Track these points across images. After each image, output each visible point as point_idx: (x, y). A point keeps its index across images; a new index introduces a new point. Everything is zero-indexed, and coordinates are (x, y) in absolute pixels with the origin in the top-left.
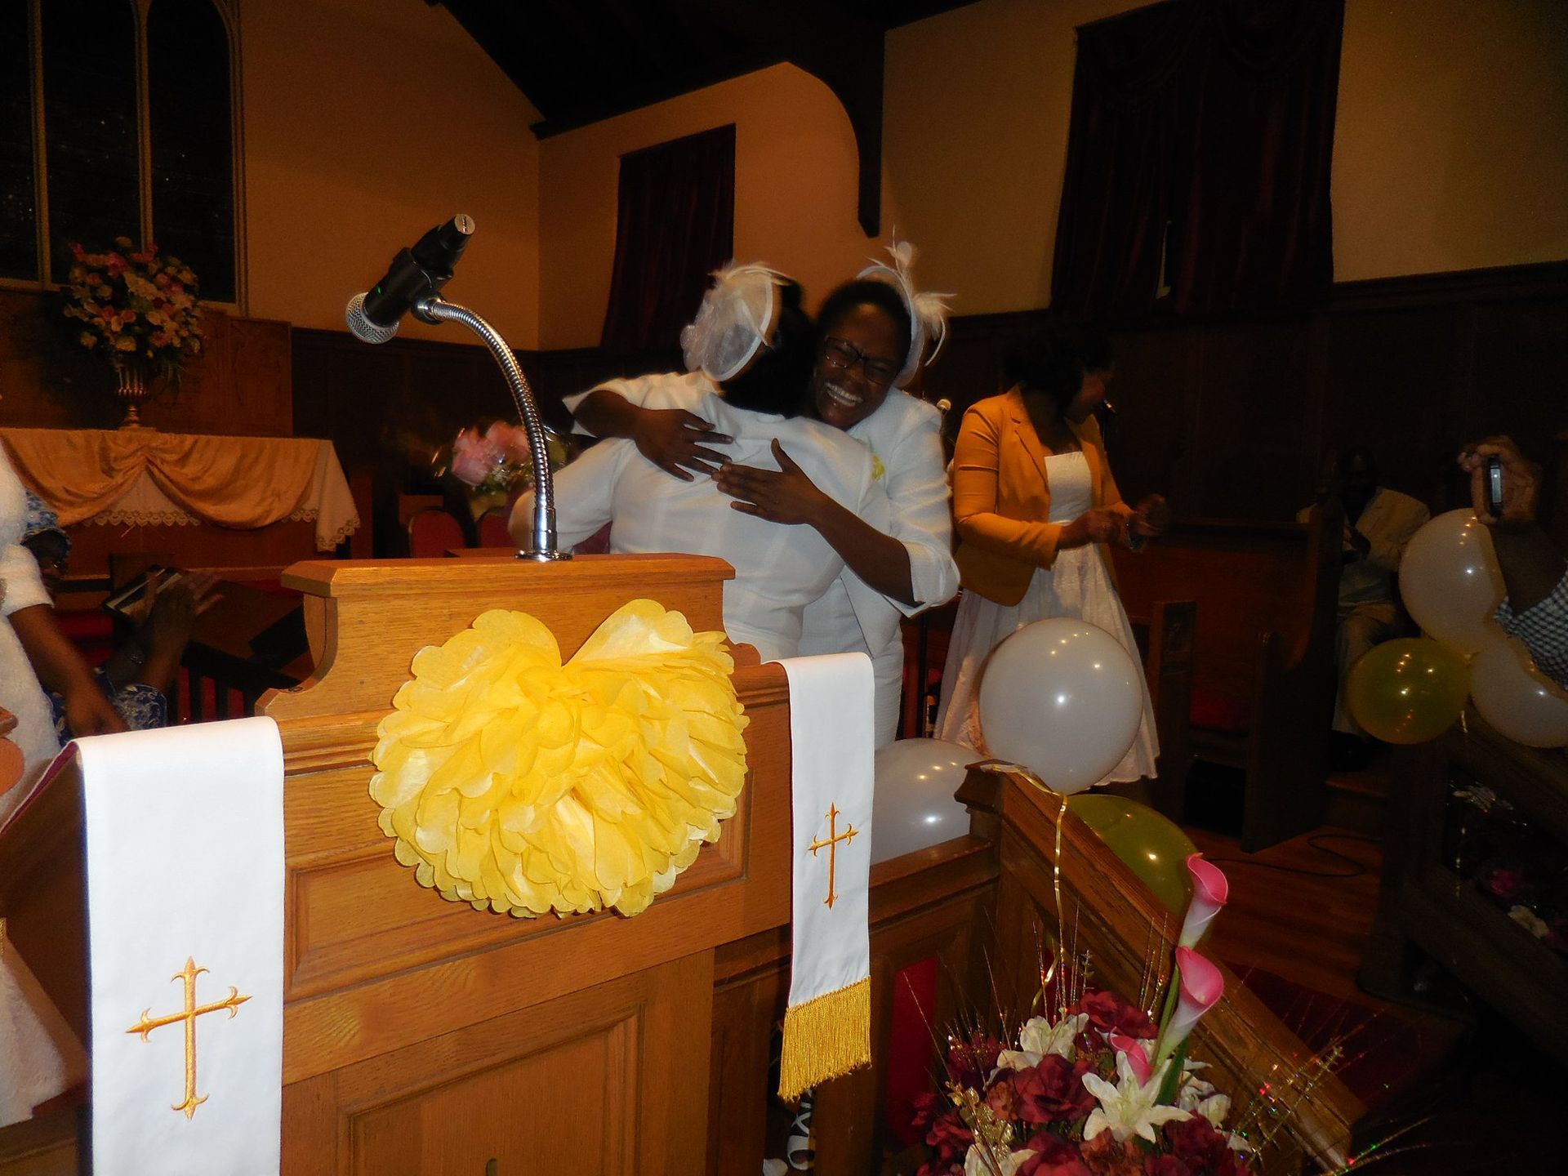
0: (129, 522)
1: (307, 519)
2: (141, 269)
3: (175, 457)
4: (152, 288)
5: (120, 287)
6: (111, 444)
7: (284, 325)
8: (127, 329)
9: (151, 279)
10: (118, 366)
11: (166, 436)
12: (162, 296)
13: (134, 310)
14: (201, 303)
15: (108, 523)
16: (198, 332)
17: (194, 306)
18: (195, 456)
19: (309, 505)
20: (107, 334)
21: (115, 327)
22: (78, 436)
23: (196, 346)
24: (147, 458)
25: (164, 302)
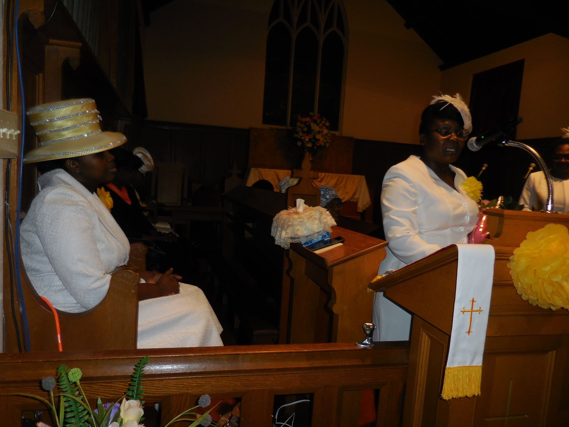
1: (355, 201)
2: (315, 122)
4: (318, 128)
5: (309, 127)
7: (352, 138)
8: (310, 140)
9: (318, 125)
10: (306, 151)
12: (320, 130)
13: (313, 135)
14: (330, 132)
16: (329, 141)
17: (328, 133)
18: (324, 179)
19: (356, 196)
20: (304, 142)
21: (307, 140)
23: (328, 145)
25: (321, 132)
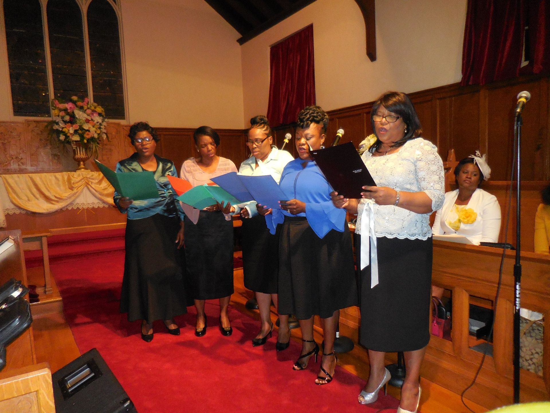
0: (80, 207)
2: (81, 108)
3: (97, 181)
4: (85, 116)
5: (73, 117)
6: (71, 177)
8: (76, 132)
9: (85, 111)
10: (74, 147)
11: (93, 173)
12: (89, 118)
13: (78, 124)
14: (106, 120)
15: (72, 208)
16: (105, 131)
17: (103, 121)
18: (104, 180)
20: (68, 135)
21: (72, 131)
22: (59, 175)
23: (105, 136)
24: (86, 182)
25: (90, 120)
